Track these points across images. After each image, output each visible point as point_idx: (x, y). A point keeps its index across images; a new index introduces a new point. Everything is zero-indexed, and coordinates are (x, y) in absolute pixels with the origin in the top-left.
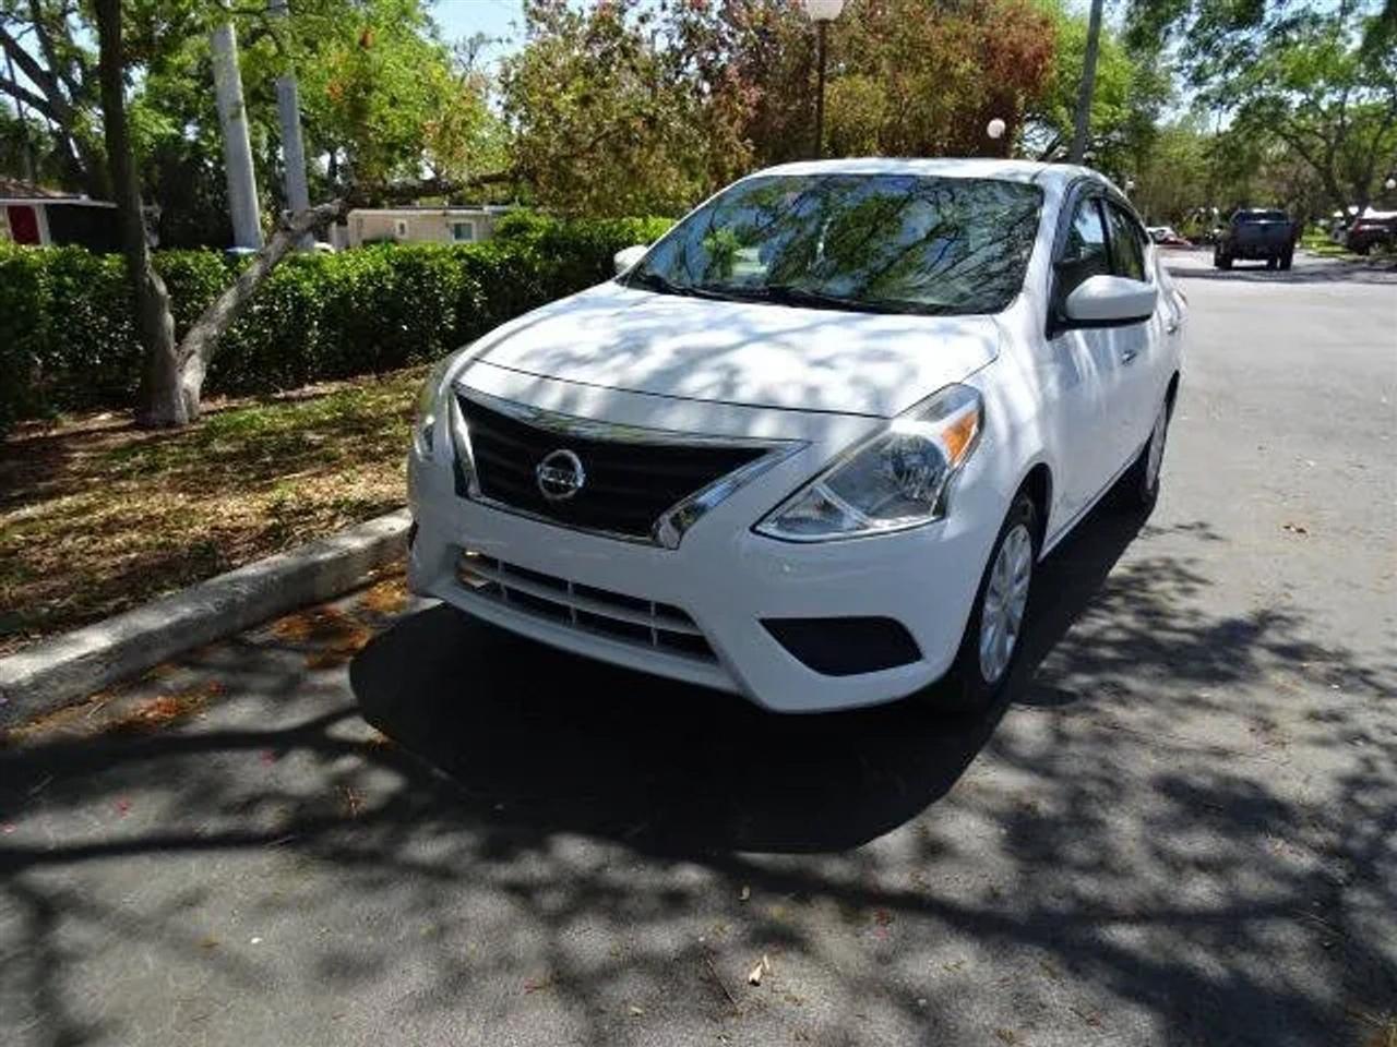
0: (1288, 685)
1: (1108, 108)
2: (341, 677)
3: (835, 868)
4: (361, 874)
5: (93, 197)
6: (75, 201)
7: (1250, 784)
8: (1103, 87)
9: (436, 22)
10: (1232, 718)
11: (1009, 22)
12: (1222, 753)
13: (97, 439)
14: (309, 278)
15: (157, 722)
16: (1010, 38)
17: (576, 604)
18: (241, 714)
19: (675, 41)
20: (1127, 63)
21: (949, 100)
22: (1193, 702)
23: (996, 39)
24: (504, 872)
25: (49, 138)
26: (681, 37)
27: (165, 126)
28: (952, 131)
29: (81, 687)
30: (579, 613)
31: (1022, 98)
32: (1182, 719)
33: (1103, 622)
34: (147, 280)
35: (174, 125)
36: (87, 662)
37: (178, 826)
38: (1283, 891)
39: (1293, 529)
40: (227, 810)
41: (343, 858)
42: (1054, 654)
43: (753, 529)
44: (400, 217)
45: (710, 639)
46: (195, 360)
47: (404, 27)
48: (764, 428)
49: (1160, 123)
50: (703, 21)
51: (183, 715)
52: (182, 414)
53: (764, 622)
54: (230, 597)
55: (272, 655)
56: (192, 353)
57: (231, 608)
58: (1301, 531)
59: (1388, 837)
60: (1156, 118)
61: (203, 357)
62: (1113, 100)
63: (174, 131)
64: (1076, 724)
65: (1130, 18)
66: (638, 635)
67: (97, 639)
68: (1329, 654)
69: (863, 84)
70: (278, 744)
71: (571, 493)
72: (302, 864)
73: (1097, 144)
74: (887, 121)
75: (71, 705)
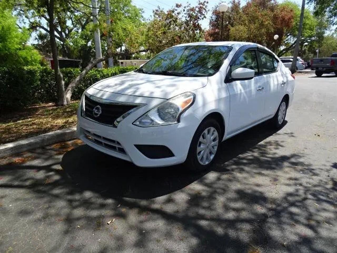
0: (288, 172)
1: (310, 31)
2: (61, 157)
3: (144, 203)
4: (39, 195)
5: (69, 58)
6: (65, 59)
7: (261, 193)
8: (308, 26)
9: (144, 17)
10: (267, 178)
11: (282, 11)
12: (258, 185)
13: (46, 108)
14: (99, 74)
15: (18, 162)
16: (282, 15)
17: (103, 141)
18: (36, 163)
19: (187, 18)
20: (316, 20)
21: (263, 30)
22: (260, 174)
23: (278, 15)
24: (69, 197)
25: (61, 45)
26: (188, 17)
27: (83, 42)
28: (267, 38)
29: (6, 155)
30: (105, 144)
31: (285, 30)
32: (253, 177)
33: (249, 154)
34: (58, 74)
35: (85, 42)
36: (6, 150)
37: (10, 183)
38: (252, 217)
39: (317, 135)
40: (21, 181)
41: (39, 192)
42: (231, 161)
43: (133, 124)
44: (135, 61)
45: (125, 149)
46: (70, 91)
47: (136, 18)
48: (138, 101)
49: (326, 35)
50: (193, 13)
51: (24, 162)
52: (65, 103)
53: (135, 145)
54: (43, 138)
55: (49, 151)
56: (69, 90)
57: (43, 141)
58: (319, 136)
59: (289, 208)
60: (324, 34)
61: (71, 91)
62: (311, 29)
63: (85, 43)
64: (225, 177)
65: (315, 8)
66: (113, 148)
67: (10, 145)
68: (305, 164)
69: (242, 28)
70: (38, 168)
71: (98, 115)
72: (30, 192)
73: (308, 40)
74: (247, 36)
75: (3, 158)
